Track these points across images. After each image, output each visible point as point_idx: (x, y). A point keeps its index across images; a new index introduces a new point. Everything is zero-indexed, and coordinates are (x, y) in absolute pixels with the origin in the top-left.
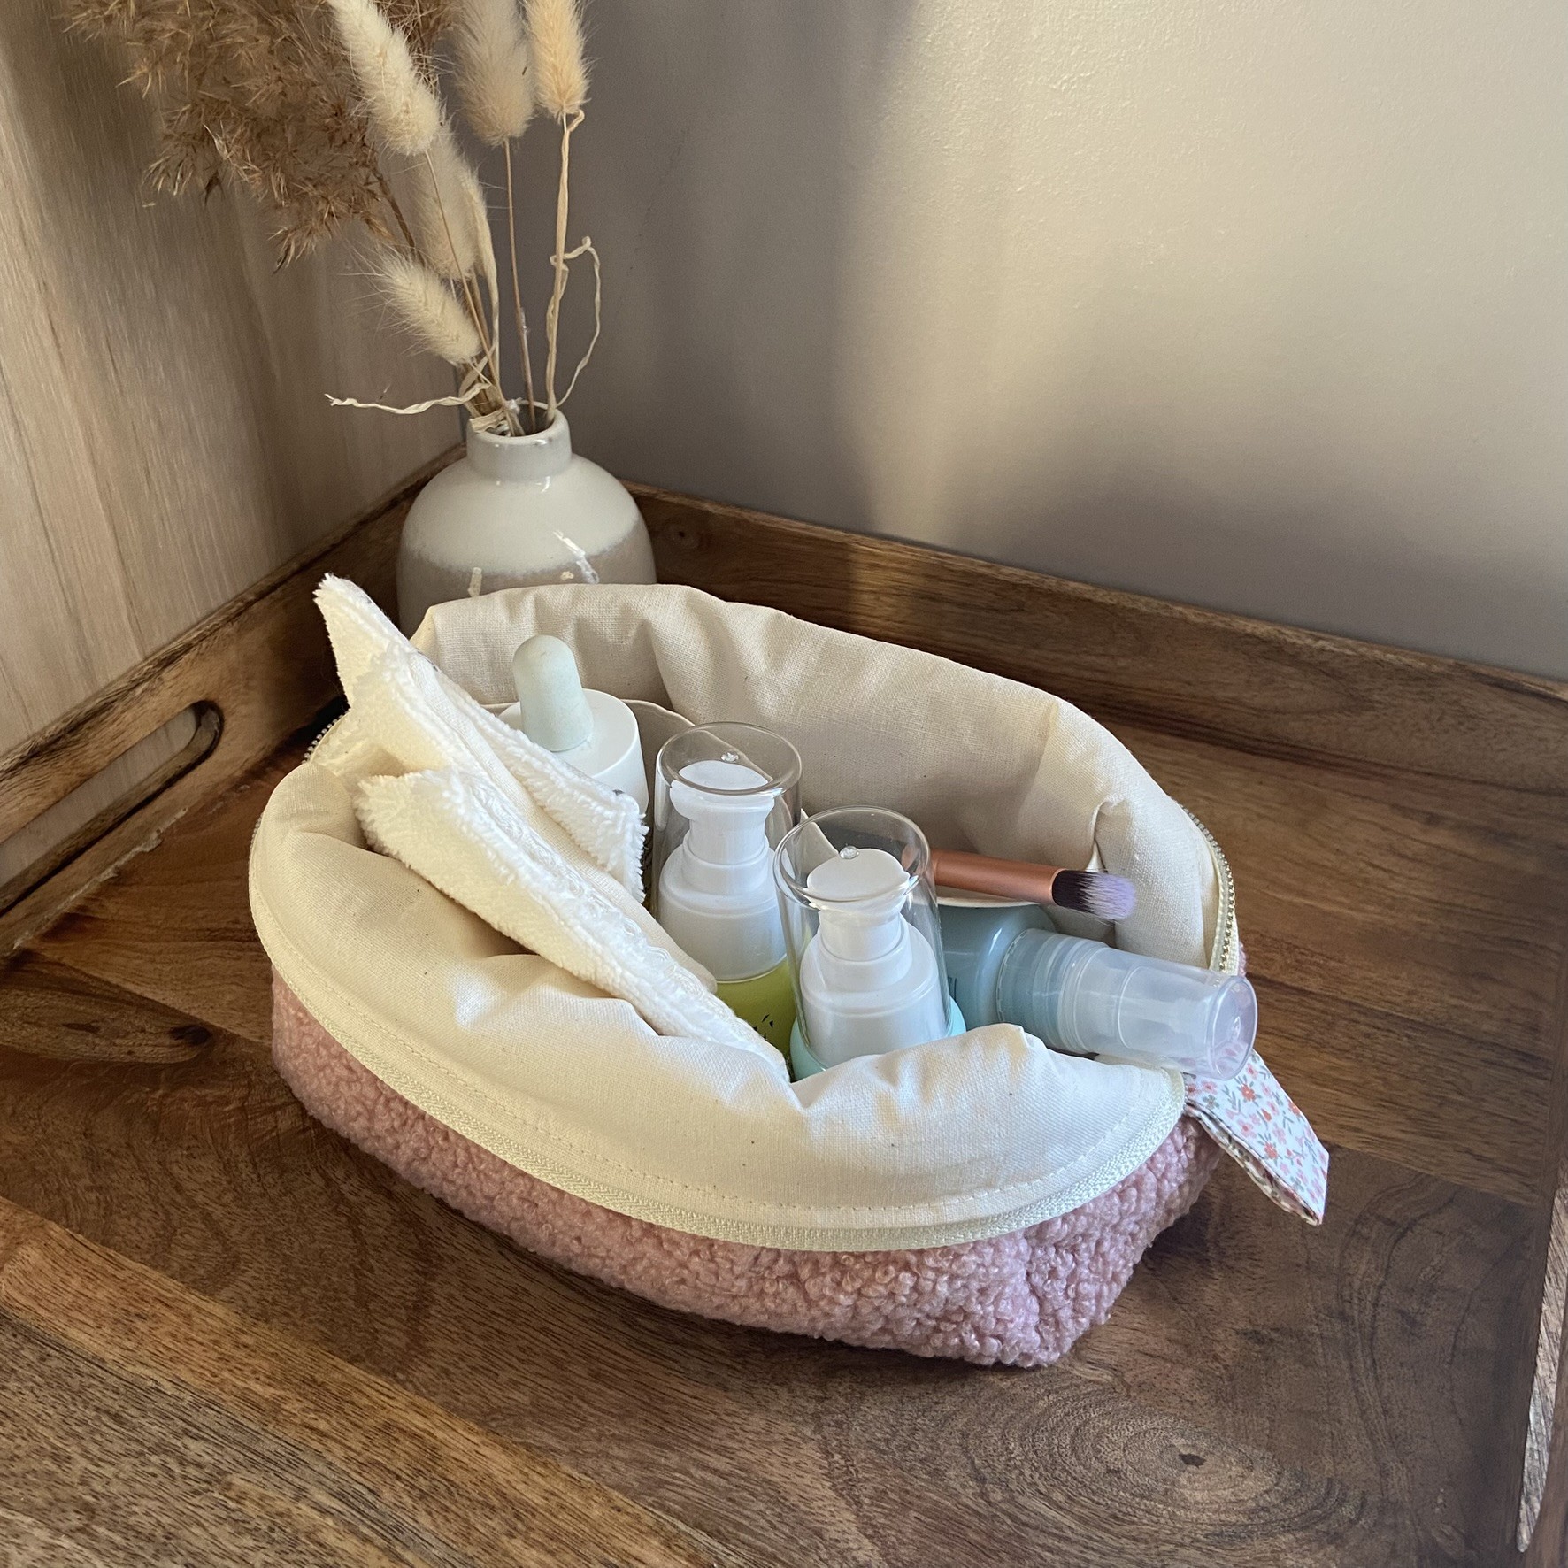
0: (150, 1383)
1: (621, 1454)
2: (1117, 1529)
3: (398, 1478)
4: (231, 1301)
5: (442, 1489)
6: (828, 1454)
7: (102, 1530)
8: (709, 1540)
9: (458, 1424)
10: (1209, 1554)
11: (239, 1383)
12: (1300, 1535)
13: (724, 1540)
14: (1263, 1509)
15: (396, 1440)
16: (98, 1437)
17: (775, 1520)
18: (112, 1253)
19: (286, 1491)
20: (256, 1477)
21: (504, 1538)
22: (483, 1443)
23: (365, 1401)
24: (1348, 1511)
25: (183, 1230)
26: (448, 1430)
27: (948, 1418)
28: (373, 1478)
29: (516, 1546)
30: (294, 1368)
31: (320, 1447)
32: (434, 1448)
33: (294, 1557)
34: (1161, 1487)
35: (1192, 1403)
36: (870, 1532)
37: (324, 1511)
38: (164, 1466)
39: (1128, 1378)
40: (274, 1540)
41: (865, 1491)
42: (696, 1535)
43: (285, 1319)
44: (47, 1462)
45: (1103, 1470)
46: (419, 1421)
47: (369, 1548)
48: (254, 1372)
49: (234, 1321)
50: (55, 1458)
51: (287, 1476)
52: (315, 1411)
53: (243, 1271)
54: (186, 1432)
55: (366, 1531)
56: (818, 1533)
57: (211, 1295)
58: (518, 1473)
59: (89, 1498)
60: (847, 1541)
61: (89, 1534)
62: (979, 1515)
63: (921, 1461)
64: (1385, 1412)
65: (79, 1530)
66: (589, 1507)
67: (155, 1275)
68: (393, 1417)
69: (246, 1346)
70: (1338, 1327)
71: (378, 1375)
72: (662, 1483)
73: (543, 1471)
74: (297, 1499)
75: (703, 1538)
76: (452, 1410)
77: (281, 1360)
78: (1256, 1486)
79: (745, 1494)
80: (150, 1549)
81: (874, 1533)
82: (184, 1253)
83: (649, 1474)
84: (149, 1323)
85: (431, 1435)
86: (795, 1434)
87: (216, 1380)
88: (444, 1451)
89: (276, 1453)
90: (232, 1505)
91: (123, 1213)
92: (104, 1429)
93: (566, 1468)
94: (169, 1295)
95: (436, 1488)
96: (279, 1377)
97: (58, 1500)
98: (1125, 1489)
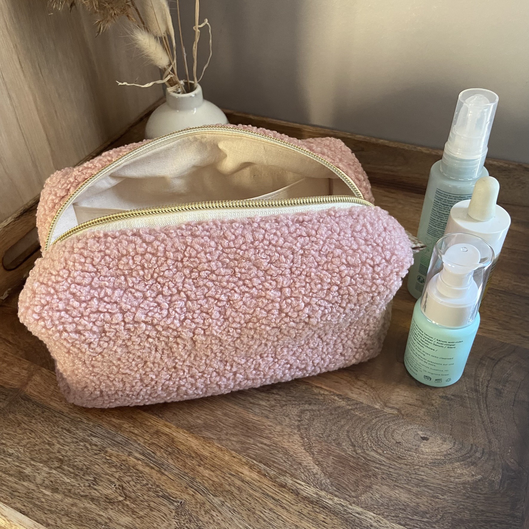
0: (79, 419)
1: (234, 439)
2: (399, 461)
3: (162, 448)
5: (176, 452)
6: (303, 438)
7: (66, 467)
8: (264, 466)
9: (181, 431)
10: (431, 469)
11: (108, 419)
12: (462, 463)
13: (269, 466)
14: (449, 454)
15: (161, 436)
16: (63, 437)
17: (286, 460)
19: (125, 453)
20: (115, 449)
21: (197, 467)
22: (189, 436)
23: (150, 424)
24: (478, 455)
26: (177, 432)
27: (342, 426)
28: (154, 448)
29: (201, 469)
31: (135, 438)
32: (173, 439)
33: (129, 474)
34: (414, 447)
35: (424, 420)
36: (317, 463)
37: (138, 459)
38: (85, 446)
39: (403, 412)
40: (122, 469)
41: (315, 451)
42: (260, 465)
44: (46, 446)
45: (395, 442)
46: (168, 430)
47: (153, 471)
48: (113, 415)
50: (49, 444)
51: (125, 448)
52: (133, 427)
54: (91, 435)
55: (152, 465)
56: (300, 464)
58: (201, 446)
59: (61, 457)
60: (309, 466)
61: (62, 469)
62: (353, 457)
63: (334, 440)
64: (491, 422)
65: (58, 467)
66: (224, 456)
68: (159, 429)
70: (474, 394)
72: (248, 449)
73: (209, 445)
74: (129, 455)
75: (262, 466)
76: (178, 426)
78: (447, 447)
79: (276, 452)
80: (82, 473)
81: (319, 464)
83: (244, 445)
85: (171, 434)
86: (291, 432)
87: (100, 418)
88: (176, 439)
89: (121, 441)
90: (108, 458)
92: (65, 434)
93: (216, 444)
95: (174, 451)
96: (121, 416)
97: (51, 458)
98: (402, 449)
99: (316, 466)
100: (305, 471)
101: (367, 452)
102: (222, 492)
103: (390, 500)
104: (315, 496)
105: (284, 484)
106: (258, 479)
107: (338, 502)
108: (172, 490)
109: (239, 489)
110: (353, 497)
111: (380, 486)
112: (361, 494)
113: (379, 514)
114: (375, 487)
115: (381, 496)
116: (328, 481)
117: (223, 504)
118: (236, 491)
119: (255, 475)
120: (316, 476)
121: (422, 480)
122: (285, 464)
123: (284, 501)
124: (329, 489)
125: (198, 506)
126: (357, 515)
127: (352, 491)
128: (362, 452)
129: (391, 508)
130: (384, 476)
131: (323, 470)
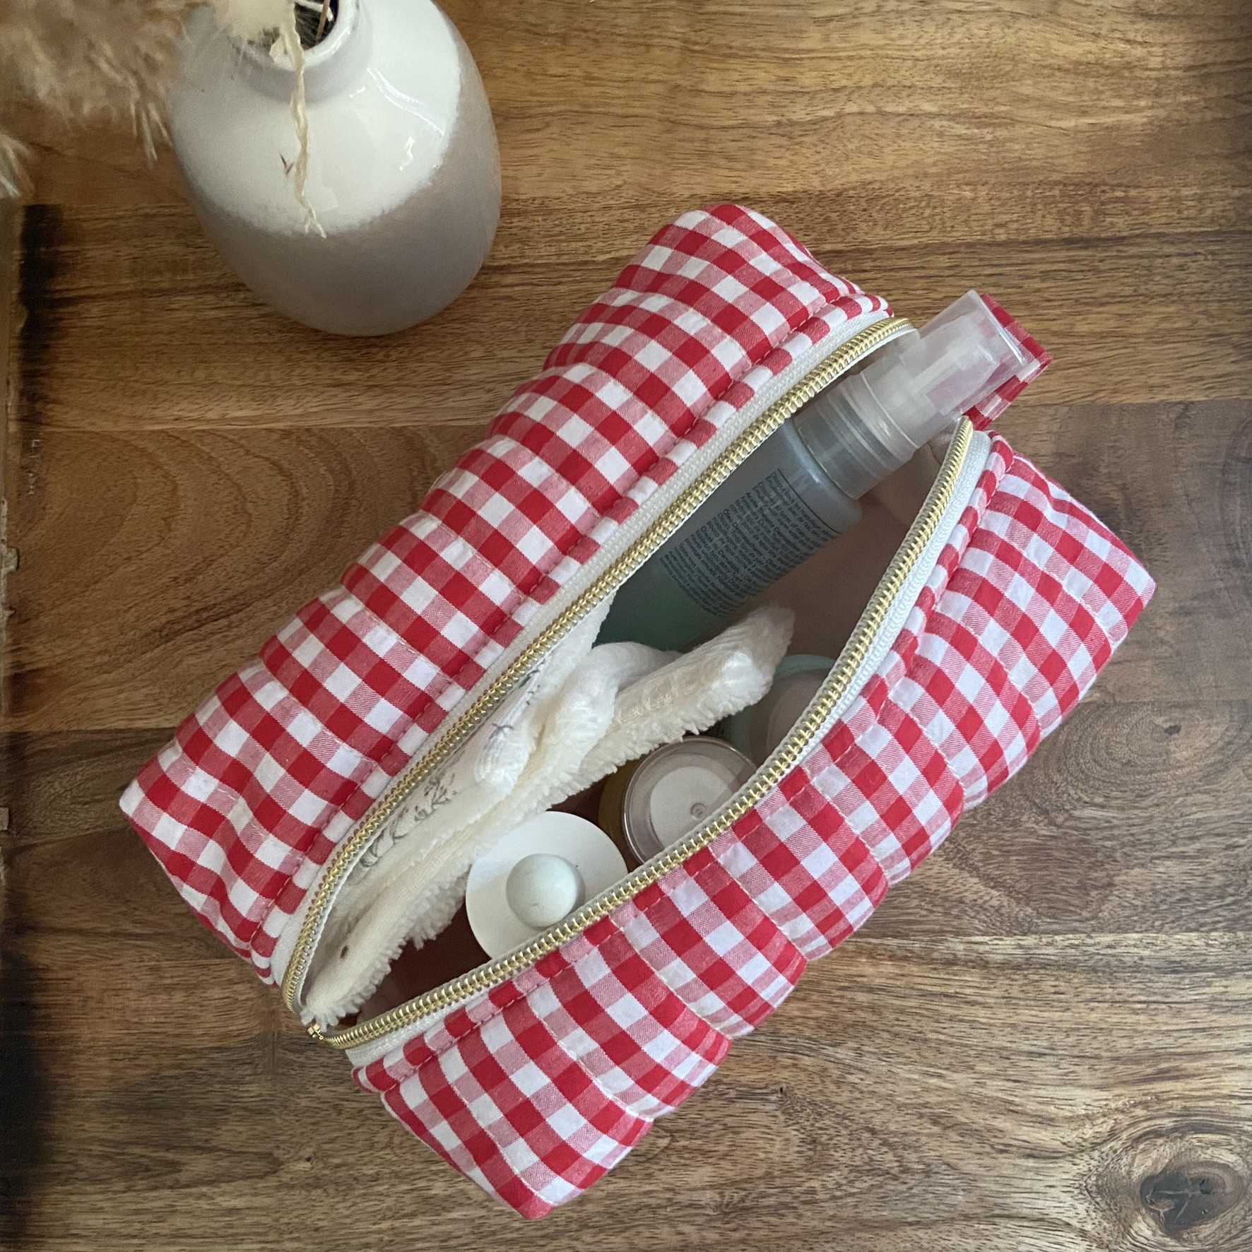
2: (1143, 804)
8: (896, 941)
10: (1206, 792)
13: (905, 936)
14: (1229, 743)
17: (929, 907)
36: (993, 884)
39: (1110, 687)
41: (976, 858)
42: (885, 942)
45: (1119, 766)
56: (961, 901)
60: (981, 898)
62: (1055, 837)
70: (1235, 574)
75: (892, 941)
78: (1219, 728)
81: (996, 883)
98: (1139, 773)
99: (994, 892)
100: (978, 912)
101: (1077, 813)
102: (844, 1031)
103: (1155, 892)
104: (1018, 951)
105: (951, 957)
106: (897, 971)
107: (1066, 943)
108: (750, 1077)
109: (873, 1008)
110: (1087, 919)
111: (1126, 874)
112: (1099, 906)
113: (1146, 931)
114: (1117, 879)
115: (1138, 894)
116: (1029, 910)
117: (859, 1053)
118: (869, 1017)
119: (888, 968)
120: (1003, 911)
121: (1199, 823)
122: (932, 917)
123: (968, 991)
124: (1037, 926)
125: (817, 1080)
126: (1110, 951)
127: (1082, 909)
128: (1066, 820)
129: (1163, 907)
130: (1126, 849)
131: (1010, 891)
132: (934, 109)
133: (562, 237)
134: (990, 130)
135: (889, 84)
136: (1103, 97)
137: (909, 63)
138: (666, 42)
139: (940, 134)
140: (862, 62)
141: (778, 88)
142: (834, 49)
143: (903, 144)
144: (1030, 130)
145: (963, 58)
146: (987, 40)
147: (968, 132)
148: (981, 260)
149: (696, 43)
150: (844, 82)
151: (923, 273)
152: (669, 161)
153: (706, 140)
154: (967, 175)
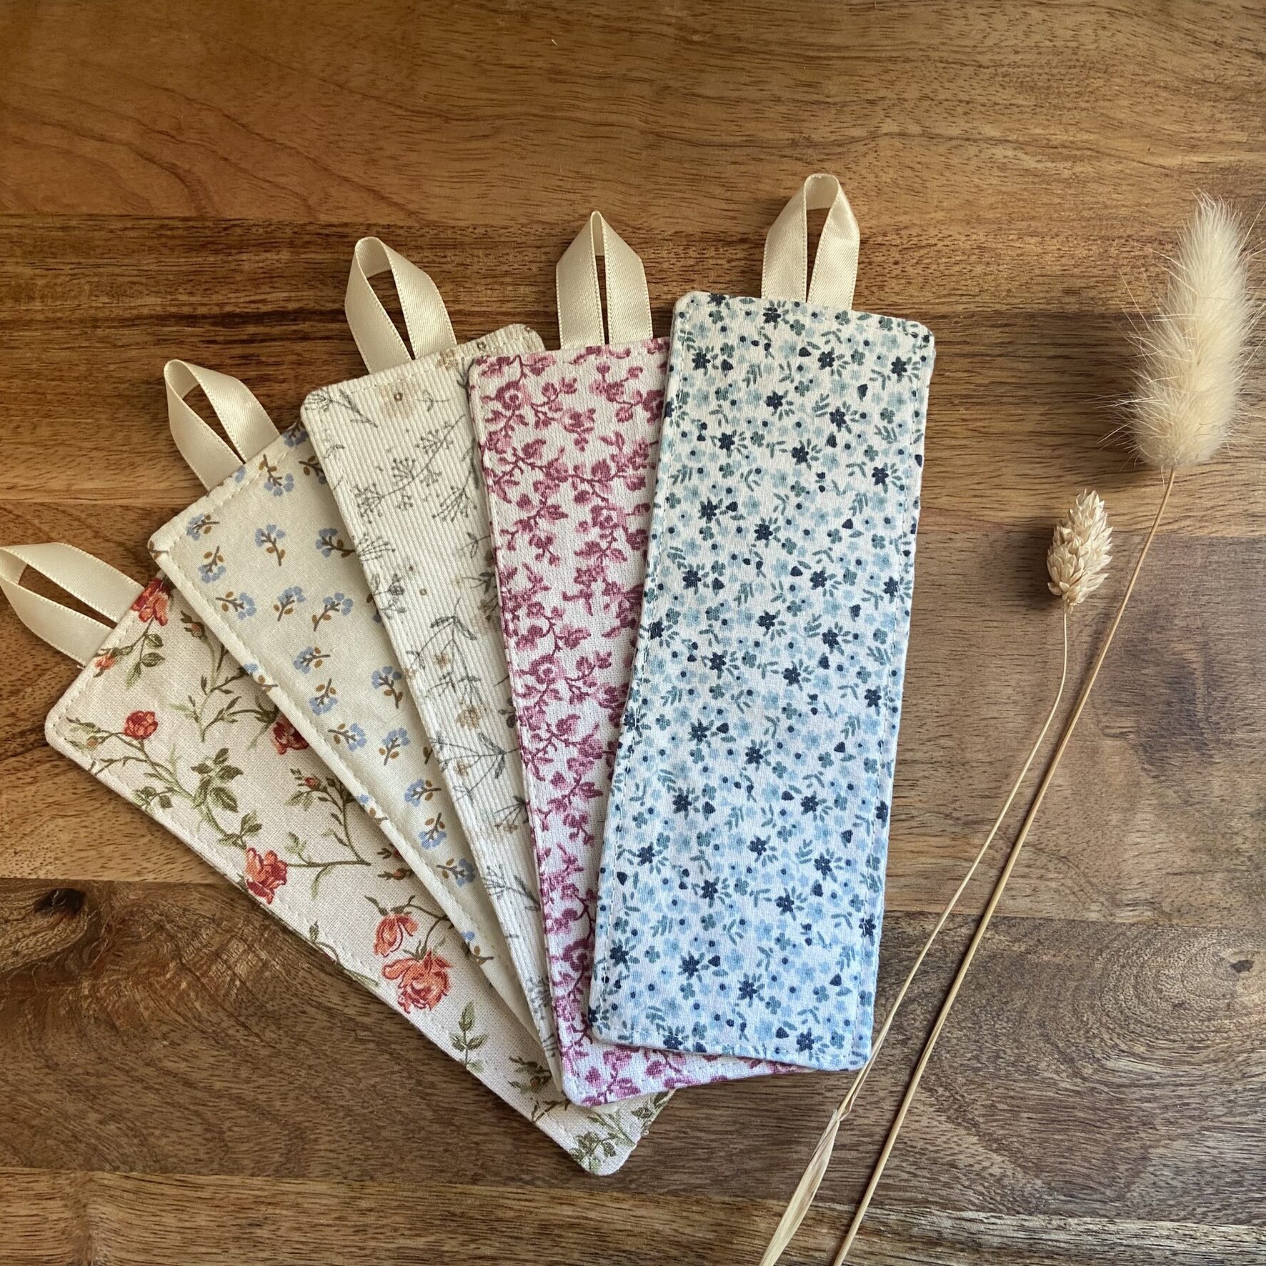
1: (757, 1164)
2: (1196, 1058)
4: (326, 1174)
6: (931, 1091)
11: (390, 1246)
15: (560, 1236)
17: (912, 1169)
18: (178, 1176)
22: (635, 1206)
23: (510, 1214)
25: (228, 1124)
26: (598, 1208)
30: (427, 1211)
32: (596, 1229)
35: (1229, 909)
36: (995, 1146)
39: (1166, 906)
41: (977, 1112)
43: (388, 1170)
45: (1170, 1007)
46: (568, 1211)
48: (395, 1230)
49: (342, 1191)
52: (473, 1241)
53: (316, 1140)
56: (953, 1165)
57: (304, 1176)
58: (679, 1220)
60: (979, 1162)
62: (1078, 1092)
63: (1013, 1065)
67: (236, 1180)
68: (543, 1217)
69: (371, 1210)
71: (505, 1185)
73: (699, 1209)
77: (410, 1208)
81: (999, 1146)
82: (244, 1147)
83: (789, 1172)
84: (266, 1227)
85: (586, 1218)
87: (367, 1252)
88: (605, 1228)
91: (157, 1132)
93: (717, 1198)
94: (265, 1193)
96: (419, 1225)
98: (1194, 1019)
99: (995, 1156)
100: (973, 1181)
101: (1110, 1064)
103: (1201, 1172)
104: (1021, 1234)
105: (935, 1235)
106: (866, 1248)
107: (1081, 1228)
110: (1112, 1200)
111: (1165, 1147)
112: (1128, 1185)
113: (1185, 1219)
114: (1155, 1153)
115: (1178, 1172)
116: (1039, 1182)
120: (1006, 1182)
122: (914, 1183)
124: (1047, 1203)
126: (1135, 1242)
127: (1106, 1186)
128: (1096, 1071)
129: (1210, 1191)
130: (1169, 1115)
131: (1017, 1158)
132: (996, 133)
133: (508, 280)
134: (1069, 164)
135: (942, 97)
136: (1218, 127)
137: (969, 70)
138: (658, 28)
139: (1003, 168)
140: (908, 66)
141: (797, 97)
142: (871, 47)
143: (953, 178)
144: (1120, 167)
145: (1041, 67)
146: (1074, 44)
147: (1039, 166)
148: (1042, 336)
149: (695, 32)
150: (882, 93)
151: (967, 349)
152: (651, 186)
153: (701, 161)
154: (1033, 224)
